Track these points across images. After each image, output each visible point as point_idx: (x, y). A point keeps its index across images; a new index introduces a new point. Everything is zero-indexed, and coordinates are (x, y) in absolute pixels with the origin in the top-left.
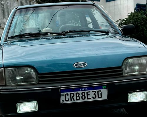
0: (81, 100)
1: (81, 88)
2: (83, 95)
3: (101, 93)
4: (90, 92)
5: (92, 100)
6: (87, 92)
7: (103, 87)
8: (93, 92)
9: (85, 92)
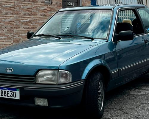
0: (4, 97)
1: (4, 87)
2: (5, 93)
3: (15, 94)
4: (9, 91)
5: (10, 97)
6: (7, 91)
7: (17, 89)
8: (11, 92)
9: (6, 91)
